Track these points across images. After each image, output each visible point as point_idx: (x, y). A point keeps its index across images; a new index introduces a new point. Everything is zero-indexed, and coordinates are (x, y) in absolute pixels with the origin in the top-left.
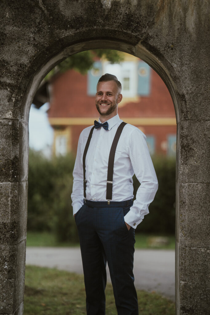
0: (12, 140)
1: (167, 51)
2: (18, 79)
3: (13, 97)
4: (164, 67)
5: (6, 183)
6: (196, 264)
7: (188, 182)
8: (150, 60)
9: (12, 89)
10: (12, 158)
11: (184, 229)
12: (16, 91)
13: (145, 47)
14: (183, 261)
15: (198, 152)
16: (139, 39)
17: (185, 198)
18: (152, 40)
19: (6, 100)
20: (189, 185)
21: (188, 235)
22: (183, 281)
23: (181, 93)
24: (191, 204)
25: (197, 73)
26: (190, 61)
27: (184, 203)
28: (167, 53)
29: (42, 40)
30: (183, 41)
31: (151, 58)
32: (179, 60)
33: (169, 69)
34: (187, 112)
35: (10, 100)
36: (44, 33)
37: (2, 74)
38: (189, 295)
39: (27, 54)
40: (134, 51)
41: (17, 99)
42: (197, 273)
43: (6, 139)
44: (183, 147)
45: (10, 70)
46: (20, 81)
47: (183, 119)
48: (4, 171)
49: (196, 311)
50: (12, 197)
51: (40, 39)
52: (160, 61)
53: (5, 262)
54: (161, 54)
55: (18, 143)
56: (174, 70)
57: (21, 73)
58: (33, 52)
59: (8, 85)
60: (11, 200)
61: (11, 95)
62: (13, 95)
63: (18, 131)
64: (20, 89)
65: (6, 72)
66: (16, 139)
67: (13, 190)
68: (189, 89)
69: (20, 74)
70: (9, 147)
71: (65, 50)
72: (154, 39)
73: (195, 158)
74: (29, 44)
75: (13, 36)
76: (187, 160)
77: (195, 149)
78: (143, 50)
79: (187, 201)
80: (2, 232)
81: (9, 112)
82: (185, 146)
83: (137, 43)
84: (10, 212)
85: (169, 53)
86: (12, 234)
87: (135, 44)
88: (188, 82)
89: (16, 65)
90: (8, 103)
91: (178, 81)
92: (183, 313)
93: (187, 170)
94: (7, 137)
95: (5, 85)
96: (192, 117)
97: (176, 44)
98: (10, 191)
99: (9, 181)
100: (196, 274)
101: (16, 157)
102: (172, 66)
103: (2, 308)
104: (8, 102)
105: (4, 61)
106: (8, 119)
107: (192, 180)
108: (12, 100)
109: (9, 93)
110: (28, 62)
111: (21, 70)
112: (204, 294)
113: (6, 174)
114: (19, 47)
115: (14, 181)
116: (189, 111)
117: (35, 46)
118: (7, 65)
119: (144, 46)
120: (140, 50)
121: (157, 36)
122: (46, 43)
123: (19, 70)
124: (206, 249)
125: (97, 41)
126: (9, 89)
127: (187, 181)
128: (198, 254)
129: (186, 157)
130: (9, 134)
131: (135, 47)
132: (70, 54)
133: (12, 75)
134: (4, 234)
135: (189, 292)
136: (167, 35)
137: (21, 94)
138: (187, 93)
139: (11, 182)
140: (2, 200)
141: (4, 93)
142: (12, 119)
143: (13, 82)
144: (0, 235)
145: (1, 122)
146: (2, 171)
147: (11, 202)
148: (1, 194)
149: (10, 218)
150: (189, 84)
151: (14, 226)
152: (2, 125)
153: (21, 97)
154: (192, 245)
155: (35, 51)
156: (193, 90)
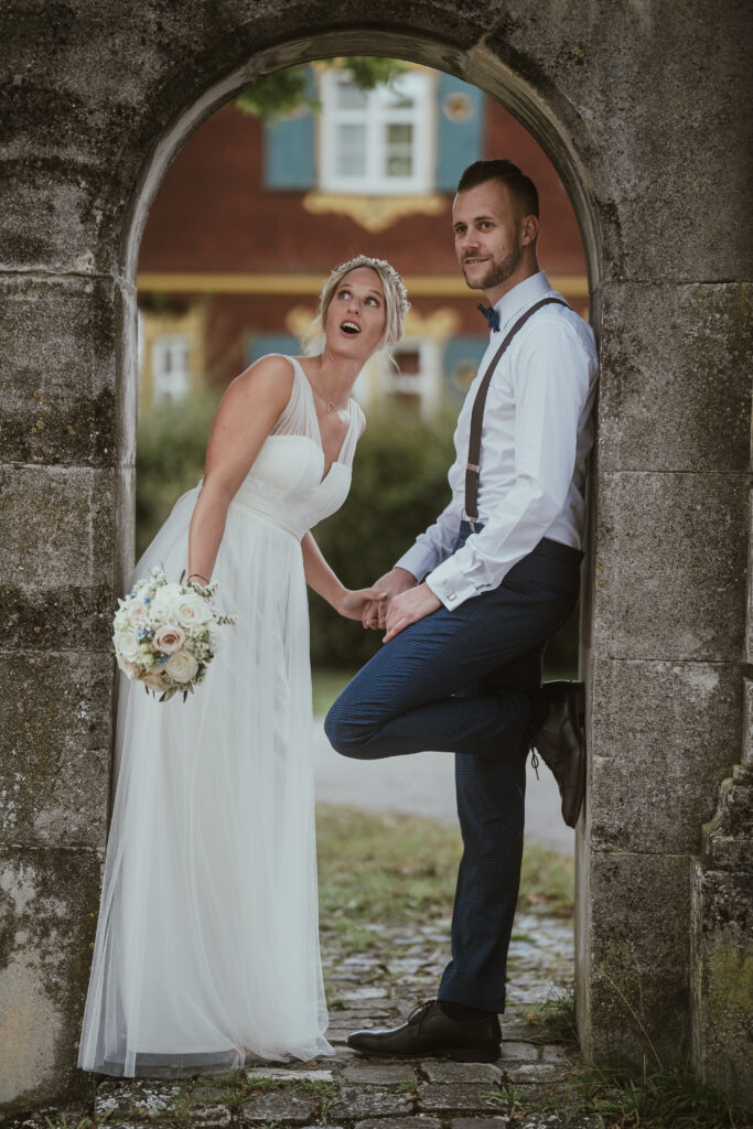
0: (95, 339)
1: (564, 69)
2: (113, 153)
3: (98, 208)
4: (555, 117)
5: (79, 469)
6: (639, 708)
7: (622, 469)
8: (511, 92)
9: (91, 183)
10: (96, 393)
11: (608, 607)
12: (106, 188)
13: (498, 54)
14: (603, 700)
15: (652, 380)
16: (481, 32)
17: (612, 517)
18: (519, 33)
19: (76, 218)
20: (626, 479)
21: (617, 624)
22: (601, 755)
23: (604, 198)
24: (628, 535)
25: (654, 138)
26: (633, 99)
27: (608, 531)
28: (565, 76)
29: (184, 31)
30: (614, 37)
31: (514, 90)
32: (599, 96)
33: (569, 124)
34: (623, 256)
35: (87, 217)
36: (190, 8)
37: (63, 136)
38: (618, 795)
39: (137, 73)
40: (462, 65)
41: (107, 213)
42: (642, 731)
43: (78, 335)
44: (609, 363)
45: (87, 124)
46: (117, 158)
47: (609, 279)
48: (72, 432)
49: (637, 836)
50: (98, 513)
51: (177, 28)
52: (541, 100)
53: (80, 701)
54: (546, 79)
55: (111, 349)
56: (585, 130)
57: (121, 133)
58: (157, 67)
59: (82, 170)
60: (94, 520)
61: (91, 202)
62: (98, 202)
63: (111, 311)
64: (116, 182)
65: (73, 130)
66: (108, 338)
67: (99, 490)
68: (628, 186)
69: (116, 138)
70: (87, 361)
71: (251, 60)
72: (526, 29)
73: (643, 398)
74: (143, 42)
75: (96, 15)
76: (620, 403)
77: (643, 369)
78: (491, 64)
79: (617, 526)
80: (70, 614)
81: (85, 253)
82: (616, 361)
83: (474, 42)
84: (92, 557)
85: (569, 74)
86: (99, 621)
87: (465, 46)
88: (627, 165)
89: (104, 107)
90: (81, 227)
91: (597, 162)
92: (599, 842)
93: (620, 434)
94: (81, 331)
95: (73, 169)
96: (636, 273)
97: (591, 48)
98: (90, 493)
99: (88, 463)
100: (638, 735)
101: (106, 393)
102: (579, 116)
103: (74, 829)
104: (82, 222)
105: (68, 95)
106: (84, 276)
107: (633, 462)
108: (94, 217)
109: (84, 195)
110: (141, 98)
111: (119, 125)
112: (660, 791)
113: (79, 442)
114: (115, 53)
115: (102, 463)
116: (628, 255)
117: (162, 48)
118: (77, 107)
119: (494, 52)
120: (483, 64)
121: (533, 20)
122: (195, 39)
123: (112, 123)
124: (668, 664)
125: (350, 33)
126: (83, 184)
127: (619, 467)
128: (647, 678)
129: (618, 395)
130: (86, 321)
131: (466, 55)
132: (263, 73)
133: (93, 140)
134: (74, 621)
135: (616, 786)
136: (564, 19)
137: (119, 199)
138: (624, 200)
139: (91, 465)
140: (66, 520)
141: (68, 196)
142: (93, 277)
143: (98, 162)
144: (65, 622)
145: (60, 285)
146: (66, 432)
147: (96, 528)
148: (65, 502)
149: (91, 573)
150: (629, 171)
151: (105, 599)
152: (63, 294)
153: (121, 207)
154: (630, 653)
155: (163, 65)
156: (640, 190)
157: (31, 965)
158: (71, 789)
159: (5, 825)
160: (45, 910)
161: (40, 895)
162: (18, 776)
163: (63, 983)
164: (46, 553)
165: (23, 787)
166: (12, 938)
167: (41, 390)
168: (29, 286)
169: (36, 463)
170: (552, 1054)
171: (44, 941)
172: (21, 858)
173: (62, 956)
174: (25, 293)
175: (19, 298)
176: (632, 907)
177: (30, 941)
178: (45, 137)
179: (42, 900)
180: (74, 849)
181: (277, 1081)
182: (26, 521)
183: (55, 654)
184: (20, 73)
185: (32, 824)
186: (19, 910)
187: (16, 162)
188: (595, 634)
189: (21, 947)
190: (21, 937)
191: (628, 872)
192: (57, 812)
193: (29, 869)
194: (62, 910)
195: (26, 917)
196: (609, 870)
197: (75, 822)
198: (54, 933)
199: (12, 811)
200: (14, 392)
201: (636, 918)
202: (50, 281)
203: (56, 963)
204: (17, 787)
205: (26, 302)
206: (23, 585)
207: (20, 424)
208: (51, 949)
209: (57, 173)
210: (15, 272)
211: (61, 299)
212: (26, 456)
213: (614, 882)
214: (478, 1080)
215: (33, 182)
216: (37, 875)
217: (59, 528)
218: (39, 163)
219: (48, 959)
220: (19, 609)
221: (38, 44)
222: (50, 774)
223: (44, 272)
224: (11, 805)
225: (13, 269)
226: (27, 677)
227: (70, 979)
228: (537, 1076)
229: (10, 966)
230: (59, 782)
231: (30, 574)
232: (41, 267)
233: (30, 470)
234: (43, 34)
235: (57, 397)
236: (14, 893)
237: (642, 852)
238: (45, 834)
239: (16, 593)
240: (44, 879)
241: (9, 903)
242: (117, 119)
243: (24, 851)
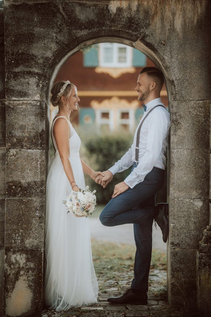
0: (40, 117)
1: (160, 47)
2: (44, 69)
3: (40, 83)
4: (158, 58)
5: (36, 150)
6: (182, 211)
7: (177, 149)
8: (147, 52)
9: (39, 77)
10: (40, 131)
11: (174, 185)
14: (173, 209)
15: (184, 126)
16: (138, 37)
17: (174, 161)
18: (148, 38)
19: (35, 86)
20: (178, 151)
21: (176, 189)
22: (172, 223)
23: (171, 80)
24: (179, 166)
25: (183, 64)
26: (178, 54)
27: (173, 165)
29: (63, 38)
30: (172, 39)
32: (169, 53)
33: (162, 61)
34: (176, 94)
35: (38, 86)
36: (64, 33)
37: (32, 66)
38: (177, 234)
39: (50, 49)
40: (134, 45)
41: (43, 85)
42: (183, 217)
43: (36, 116)
44: (173, 121)
45: (38, 62)
46: (46, 71)
47: (173, 100)
48: (34, 141)
49: (182, 245)
50: (41, 162)
51: (61, 38)
52: (154, 54)
53: (36, 211)
54: (155, 49)
55: (44, 119)
56: (166, 62)
57: (46, 64)
58: (56, 48)
59: (37, 74)
60: (40, 164)
61: (39, 82)
62: (41, 82)
63: (44, 109)
64: (45, 77)
65: (34, 64)
66: (43, 116)
67: (41, 156)
68: (177, 76)
69: (45, 66)
70: (38, 122)
71: (80, 45)
72: (150, 37)
73: (182, 130)
74: (52, 41)
75: (40, 35)
76: (176, 132)
77: (182, 123)
78: (141, 45)
79: (176, 164)
80: (34, 188)
81: (37, 95)
82: (175, 121)
83: (137, 40)
84: (39, 173)
85: (161, 48)
86: (41, 190)
87: (135, 41)
89: (42, 58)
90: (36, 88)
91: (169, 70)
92: (172, 246)
93: (176, 139)
94: (36, 115)
95: (34, 74)
96: (179, 98)
97: (167, 41)
98: (39, 157)
99: (38, 149)
100: (182, 218)
101: (43, 131)
102: (164, 58)
103: (35, 244)
104: (37, 87)
105: (33, 55)
106: (37, 101)
107: (180, 147)
108: (40, 86)
109: (37, 80)
110: (52, 55)
111: (46, 62)
112: (188, 233)
113: (36, 143)
115: (42, 149)
116: (177, 93)
117: (57, 43)
118: (35, 58)
119: (142, 42)
120: (139, 45)
121: (152, 34)
122: (65, 40)
123: (44, 62)
124: (190, 199)
125: (105, 38)
126: (37, 77)
127: (176, 148)
128: (184, 203)
129: (175, 129)
130: (38, 112)
131: (135, 43)
132: (82, 47)
133: (39, 66)
134: (35, 190)
135: (177, 231)
136: (160, 34)
137: (46, 81)
138: (176, 79)
139: (40, 149)
140: (33, 164)
141: (33, 81)
142: (39, 101)
143: (41, 72)
144: (33, 190)
145: (31, 103)
146: (32, 141)
147: (40, 165)
148: (32, 159)
149: (39, 177)
150: (177, 72)
151: (43, 184)
152: (32, 105)
153: (47, 83)
154: (179, 197)
155: (57, 47)
156: (180, 77)
157: (24, 280)
158: (34, 234)
159: (17, 244)
160: (28, 266)
161: (27, 261)
162: (21, 230)
163: (33, 285)
164: (27, 172)
165: (22, 233)
166: (20, 273)
167: (26, 130)
168: (23, 103)
169: (25, 149)
170: (161, 303)
171: (28, 274)
172: (22, 252)
173: (32, 278)
174: (22, 105)
175: (20, 107)
176: (181, 263)
177: (24, 274)
178: (27, 66)
179: (27, 263)
180: (35, 249)
181: (89, 310)
182: (22, 164)
183: (30, 198)
184: (21, 50)
185: (24, 243)
186: (21, 266)
187: (20, 72)
188: (170, 192)
189: (22, 275)
190: (22, 273)
191: (180, 254)
192: (31, 240)
193: (24, 255)
194: (32, 265)
195: (23, 267)
196: (175, 254)
197: (36, 242)
198: (30, 272)
199: (19, 240)
200: (19, 131)
201: (182, 266)
202: (28, 102)
203: (31, 279)
204: (20, 233)
205: (22, 108)
206: (22, 181)
207: (21, 139)
208: (30, 276)
209: (30, 75)
210: (20, 100)
211: (31, 107)
212: (22, 147)
213: (176, 257)
214: (141, 309)
215: (24, 77)
216: (26, 256)
217: (31, 166)
218: (26, 72)
219: (29, 278)
220: (21, 187)
221: (25, 43)
222: (29, 230)
223: (27, 100)
224: (19, 238)
225: (19, 99)
226: (23, 205)
227: (35, 284)
228: (157, 308)
229: (19, 280)
230: (31, 232)
231: (23, 178)
232: (26, 99)
233: (23, 151)
234: (27, 40)
235: (30, 132)
236: (20, 261)
237: (183, 249)
238: (28, 246)
239: (20, 183)
240: (28, 257)
241: (19, 264)
242: (46, 61)
243: (22, 250)
